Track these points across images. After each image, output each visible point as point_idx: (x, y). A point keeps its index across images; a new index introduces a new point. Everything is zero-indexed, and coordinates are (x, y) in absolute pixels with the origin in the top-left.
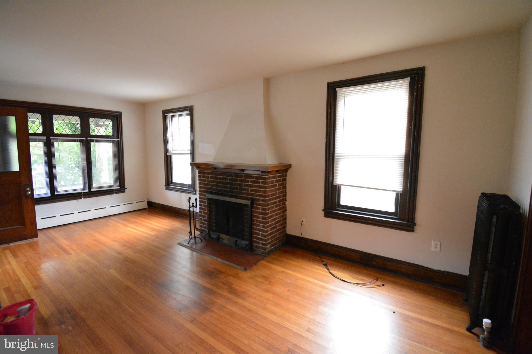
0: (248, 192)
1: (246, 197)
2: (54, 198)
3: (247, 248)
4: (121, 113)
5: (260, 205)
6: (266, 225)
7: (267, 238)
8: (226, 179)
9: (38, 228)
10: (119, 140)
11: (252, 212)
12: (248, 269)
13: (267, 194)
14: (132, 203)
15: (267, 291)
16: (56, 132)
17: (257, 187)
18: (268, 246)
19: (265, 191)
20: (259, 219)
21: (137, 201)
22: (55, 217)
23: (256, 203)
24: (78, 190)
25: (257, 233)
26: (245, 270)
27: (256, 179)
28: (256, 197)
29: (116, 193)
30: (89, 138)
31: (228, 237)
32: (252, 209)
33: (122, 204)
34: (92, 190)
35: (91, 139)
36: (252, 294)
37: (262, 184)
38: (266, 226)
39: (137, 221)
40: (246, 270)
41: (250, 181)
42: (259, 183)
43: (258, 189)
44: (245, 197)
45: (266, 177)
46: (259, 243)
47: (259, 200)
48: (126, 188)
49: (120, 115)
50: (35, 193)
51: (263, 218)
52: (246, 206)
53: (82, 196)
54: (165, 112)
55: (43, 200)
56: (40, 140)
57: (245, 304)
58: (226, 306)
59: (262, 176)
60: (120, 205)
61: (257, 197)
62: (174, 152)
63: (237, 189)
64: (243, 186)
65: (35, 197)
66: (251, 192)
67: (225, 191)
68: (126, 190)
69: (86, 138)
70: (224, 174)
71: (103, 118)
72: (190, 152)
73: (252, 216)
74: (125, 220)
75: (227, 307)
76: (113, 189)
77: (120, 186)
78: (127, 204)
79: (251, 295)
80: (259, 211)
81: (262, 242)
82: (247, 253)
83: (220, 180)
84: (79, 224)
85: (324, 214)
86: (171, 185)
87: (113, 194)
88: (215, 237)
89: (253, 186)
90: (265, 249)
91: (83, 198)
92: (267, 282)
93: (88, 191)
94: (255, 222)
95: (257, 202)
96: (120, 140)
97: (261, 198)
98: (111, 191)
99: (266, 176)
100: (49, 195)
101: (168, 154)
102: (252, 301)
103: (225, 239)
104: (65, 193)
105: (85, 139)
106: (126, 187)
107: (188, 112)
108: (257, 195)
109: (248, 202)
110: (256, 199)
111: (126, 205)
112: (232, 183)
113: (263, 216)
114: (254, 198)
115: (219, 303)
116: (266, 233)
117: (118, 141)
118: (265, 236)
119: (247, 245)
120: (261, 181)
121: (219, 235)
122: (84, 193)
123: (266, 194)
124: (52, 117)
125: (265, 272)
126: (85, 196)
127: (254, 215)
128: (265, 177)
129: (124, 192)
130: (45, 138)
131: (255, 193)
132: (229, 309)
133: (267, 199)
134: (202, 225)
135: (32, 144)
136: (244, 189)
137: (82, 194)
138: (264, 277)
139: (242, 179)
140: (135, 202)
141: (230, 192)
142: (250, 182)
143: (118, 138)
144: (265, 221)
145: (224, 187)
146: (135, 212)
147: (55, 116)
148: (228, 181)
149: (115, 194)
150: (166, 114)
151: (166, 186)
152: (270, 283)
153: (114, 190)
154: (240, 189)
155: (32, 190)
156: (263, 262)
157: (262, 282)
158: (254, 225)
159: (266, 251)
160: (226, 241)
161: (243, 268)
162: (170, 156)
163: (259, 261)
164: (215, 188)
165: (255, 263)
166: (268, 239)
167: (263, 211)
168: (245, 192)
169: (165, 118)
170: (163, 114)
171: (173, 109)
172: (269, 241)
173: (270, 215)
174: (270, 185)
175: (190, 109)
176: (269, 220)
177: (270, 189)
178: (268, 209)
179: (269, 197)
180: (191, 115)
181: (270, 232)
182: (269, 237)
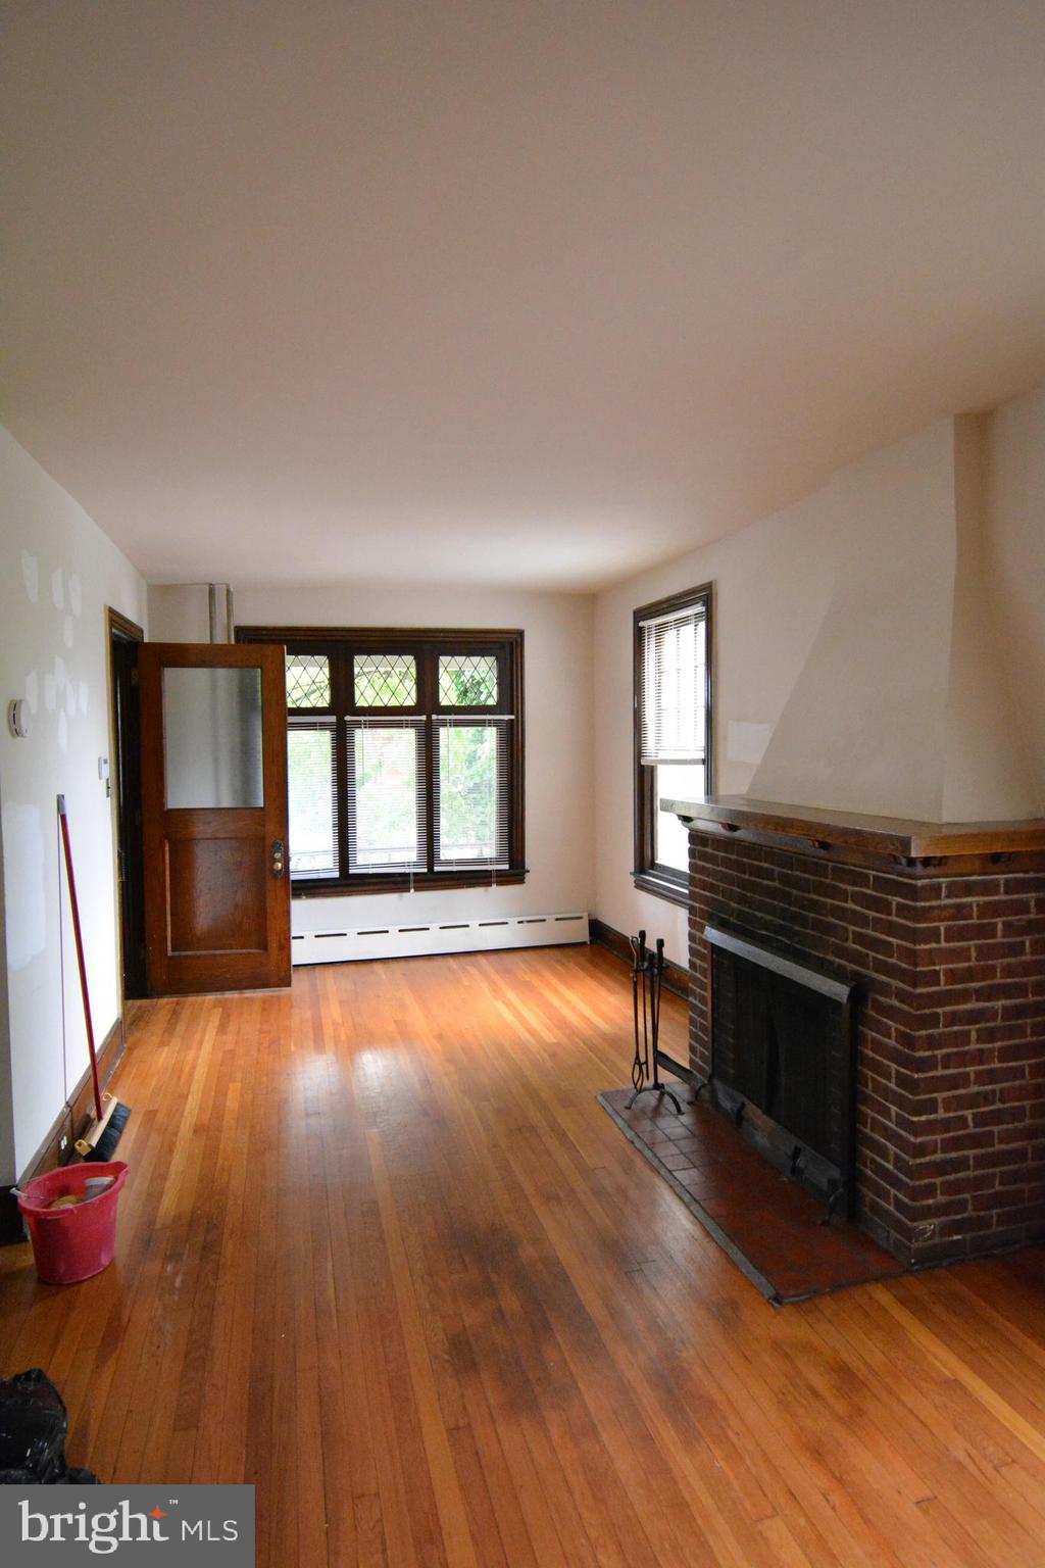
0: (845, 944)
1: (836, 966)
2: (346, 882)
3: (831, 1199)
4: (520, 634)
5: (888, 1011)
6: (915, 1119)
7: (917, 1183)
8: (768, 874)
9: (294, 962)
10: (513, 717)
11: (856, 1039)
12: (791, 1303)
13: (918, 969)
14: (544, 920)
15: (816, 1451)
16: (360, 702)
17: (878, 924)
18: (929, 1225)
19: (913, 952)
20: (884, 1081)
21: (559, 916)
22: (345, 935)
23: (875, 1001)
24: (402, 865)
25: (877, 1142)
26: (778, 1299)
27: (875, 889)
28: (876, 975)
29: (500, 883)
30: (434, 717)
31: (771, 1122)
32: (860, 1027)
33: (513, 921)
34: (436, 869)
35: (441, 717)
36: (737, 1434)
37: (897, 916)
38: (912, 1122)
39: (536, 982)
40: (780, 1303)
41: (852, 896)
42: (885, 907)
43: (883, 937)
44: (831, 963)
45: (915, 886)
46: (885, 1196)
47: (885, 990)
48: (528, 871)
49: (519, 640)
50: (293, 866)
51: (903, 1081)
52: (835, 1004)
53: (412, 885)
54: (642, 614)
55: (314, 888)
56: (322, 726)
57: (683, 1463)
58: (599, 1427)
59: (901, 879)
60: (506, 923)
61: (876, 972)
62: (662, 756)
63: (804, 922)
64: (826, 915)
65: (293, 877)
66: (854, 946)
67: (766, 925)
68: (527, 876)
69: (429, 717)
70: (763, 853)
71: (474, 655)
72: (702, 755)
73: (855, 1057)
74: (507, 972)
75: (604, 1436)
76: (491, 871)
77: (511, 863)
78: (529, 922)
79: (731, 1434)
80: (886, 1040)
81: (897, 1193)
82: (826, 1223)
83: (751, 875)
84: (395, 966)
86: (651, 871)
87: (489, 884)
88: (727, 1104)
89: (863, 921)
90: (909, 1233)
91: (412, 891)
92: (841, 1408)
93: (425, 870)
94: (869, 1091)
95: (882, 999)
96: (517, 717)
97: (896, 983)
98: (486, 877)
99: (913, 882)
100: (336, 874)
101: (644, 763)
102: (721, 1464)
103: (763, 1129)
104: (371, 871)
105: (424, 718)
106: (527, 867)
107: (699, 608)
108: (881, 967)
109: (839, 991)
110: (873, 980)
111: (526, 924)
112: (789, 894)
113: (902, 1070)
114: (865, 976)
115: (584, 1406)
116: (914, 1157)
117: (512, 720)
118: (911, 1172)
119: (832, 1183)
120: (895, 900)
121: (743, 1106)
122: (415, 874)
123: (916, 965)
124: (353, 662)
125: (864, 1349)
126: (418, 885)
127: (867, 1055)
128: (911, 885)
129: (522, 881)
130: (333, 719)
131: (872, 954)
132: (604, 1449)
133: (921, 995)
134: (695, 1044)
135: (295, 739)
136: (829, 929)
137: (412, 877)
138: (845, 1376)
139: (823, 880)
140: (550, 919)
141: (781, 930)
142: (854, 901)
143: (512, 714)
144: (910, 1097)
145: (761, 907)
146: (547, 951)
147: (359, 659)
148: (776, 884)
149: (494, 886)
150: (641, 624)
151: (634, 874)
152: (855, 1418)
153: (494, 874)
154: (817, 925)
155: (286, 859)
156: (882, 1296)
157: (816, 1395)
158: (866, 1100)
159: (914, 1245)
160: (761, 1139)
161: (769, 1291)
162: (652, 770)
163: (866, 1281)
164: (736, 905)
165: (842, 1284)
166: (930, 1191)
167: (900, 1047)
168: (833, 939)
169: (639, 636)
170: (636, 622)
171: (660, 603)
172: (931, 1201)
173: (939, 1072)
174: (942, 926)
175: (705, 595)
176: (940, 1096)
177: (943, 944)
178: (932, 1043)
179: (938, 984)
180: (709, 618)
181: (939, 1156)
182: (938, 1180)
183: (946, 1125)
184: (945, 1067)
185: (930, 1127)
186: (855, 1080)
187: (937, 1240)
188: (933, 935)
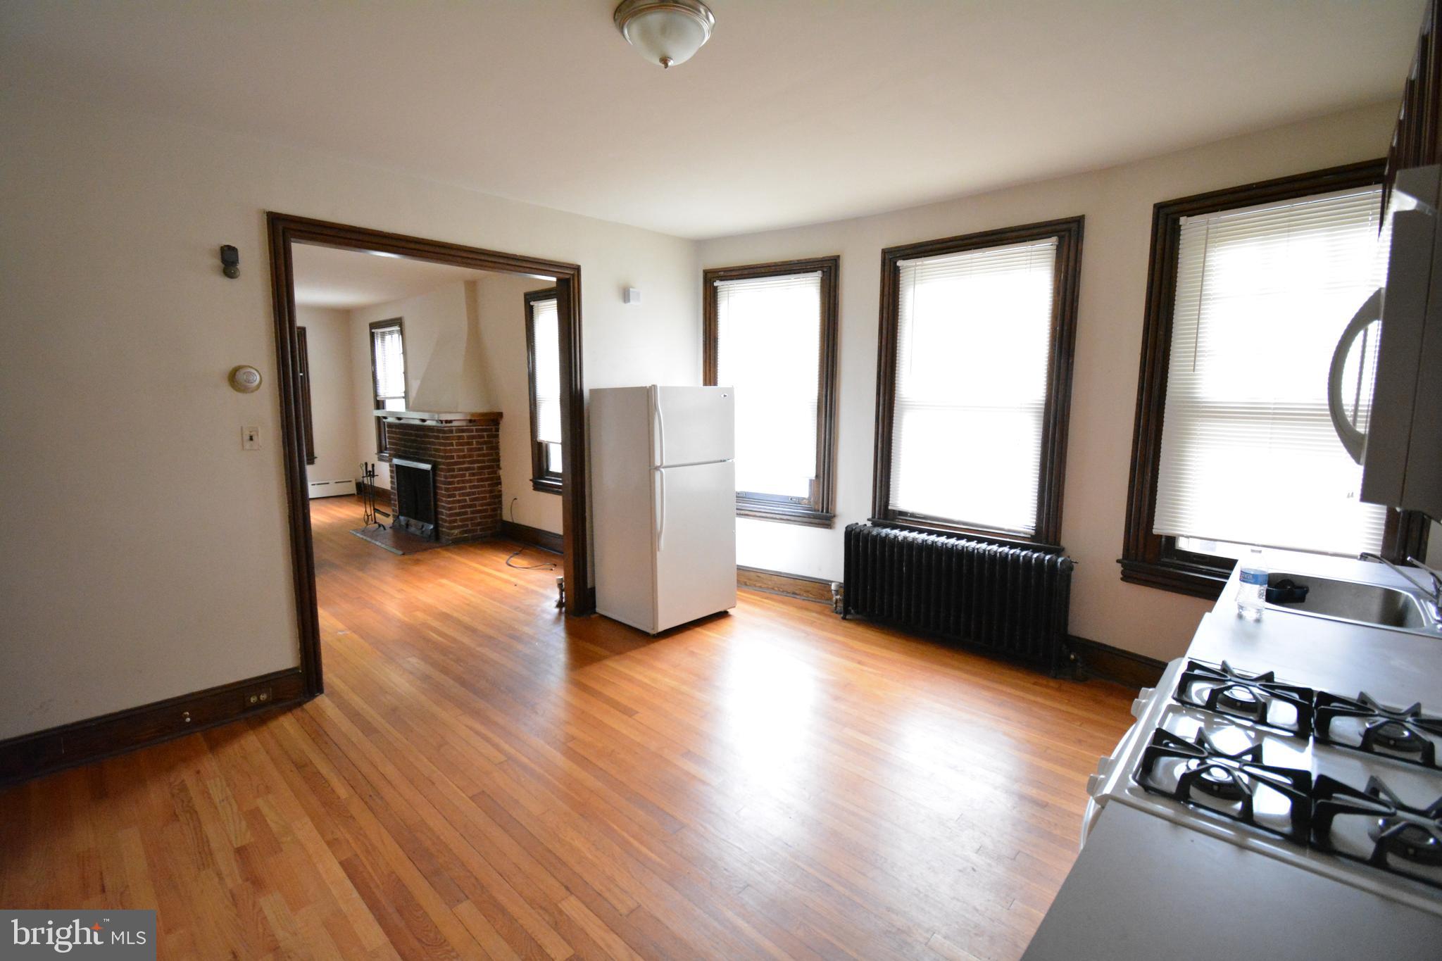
0: (429, 452)
1: (427, 459)
3: (433, 535)
5: (442, 469)
7: (451, 519)
11: (435, 481)
13: (447, 454)
14: (328, 482)
17: (441, 444)
18: (456, 531)
19: (446, 450)
20: (442, 492)
21: (337, 481)
23: (439, 468)
31: (415, 521)
32: (436, 477)
42: (439, 438)
43: (439, 447)
46: (445, 527)
47: (441, 463)
48: (317, 457)
49: (303, 332)
52: (428, 472)
54: (374, 326)
61: (439, 458)
62: (386, 395)
66: (432, 452)
67: (412, 453)
68: (316, 460)
73: (435, 487)
78: (318, 484)
80: (442, 478)
81: (447, 524)
85: (533, 486)
86: (385, 451)
89: (436, 443)
90: (452, 535)
94: (439, 497)
95: (441, 466)
97: (444, 461)
101: (378, 399)
103: (414, 525)
107: (397, 328)
109: (427, 467)
110: (438, 461)
112: (417, 440)
114: (436, 461)
118: (448, 516)
119: (433, 531)
121: (408, 521)
131: (440, 454)
133: (449, 462)
136: (427, 449)
139: (425, 433)
140: (331, 483)
146: (332, 499)
150: (373, 331)
154: (424, 449)
159: (452, 538)
160: (414, 528)
162: (383, 403)
166: (455, 521)
169: (372, 336)
170: (371, 328)
171: (379, 322)
172: (456, 524)
173: (456, 485)
174: (454, 442)
175: (398, 322)
176: (457, 492)
177: (455, 447)
178: (453, 476)
179: (454, 459)
180: (402, 332)
181: (458, 511)
182: (458, 518)
183: (459, 501)
184: (458, 484)
185: (453, 502)
186: (435, 494)
187: (458, 536)
188: (452, 444)
